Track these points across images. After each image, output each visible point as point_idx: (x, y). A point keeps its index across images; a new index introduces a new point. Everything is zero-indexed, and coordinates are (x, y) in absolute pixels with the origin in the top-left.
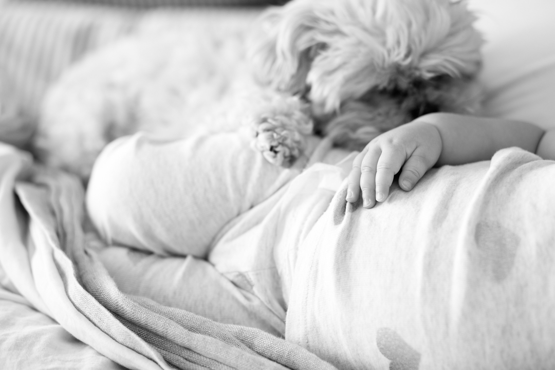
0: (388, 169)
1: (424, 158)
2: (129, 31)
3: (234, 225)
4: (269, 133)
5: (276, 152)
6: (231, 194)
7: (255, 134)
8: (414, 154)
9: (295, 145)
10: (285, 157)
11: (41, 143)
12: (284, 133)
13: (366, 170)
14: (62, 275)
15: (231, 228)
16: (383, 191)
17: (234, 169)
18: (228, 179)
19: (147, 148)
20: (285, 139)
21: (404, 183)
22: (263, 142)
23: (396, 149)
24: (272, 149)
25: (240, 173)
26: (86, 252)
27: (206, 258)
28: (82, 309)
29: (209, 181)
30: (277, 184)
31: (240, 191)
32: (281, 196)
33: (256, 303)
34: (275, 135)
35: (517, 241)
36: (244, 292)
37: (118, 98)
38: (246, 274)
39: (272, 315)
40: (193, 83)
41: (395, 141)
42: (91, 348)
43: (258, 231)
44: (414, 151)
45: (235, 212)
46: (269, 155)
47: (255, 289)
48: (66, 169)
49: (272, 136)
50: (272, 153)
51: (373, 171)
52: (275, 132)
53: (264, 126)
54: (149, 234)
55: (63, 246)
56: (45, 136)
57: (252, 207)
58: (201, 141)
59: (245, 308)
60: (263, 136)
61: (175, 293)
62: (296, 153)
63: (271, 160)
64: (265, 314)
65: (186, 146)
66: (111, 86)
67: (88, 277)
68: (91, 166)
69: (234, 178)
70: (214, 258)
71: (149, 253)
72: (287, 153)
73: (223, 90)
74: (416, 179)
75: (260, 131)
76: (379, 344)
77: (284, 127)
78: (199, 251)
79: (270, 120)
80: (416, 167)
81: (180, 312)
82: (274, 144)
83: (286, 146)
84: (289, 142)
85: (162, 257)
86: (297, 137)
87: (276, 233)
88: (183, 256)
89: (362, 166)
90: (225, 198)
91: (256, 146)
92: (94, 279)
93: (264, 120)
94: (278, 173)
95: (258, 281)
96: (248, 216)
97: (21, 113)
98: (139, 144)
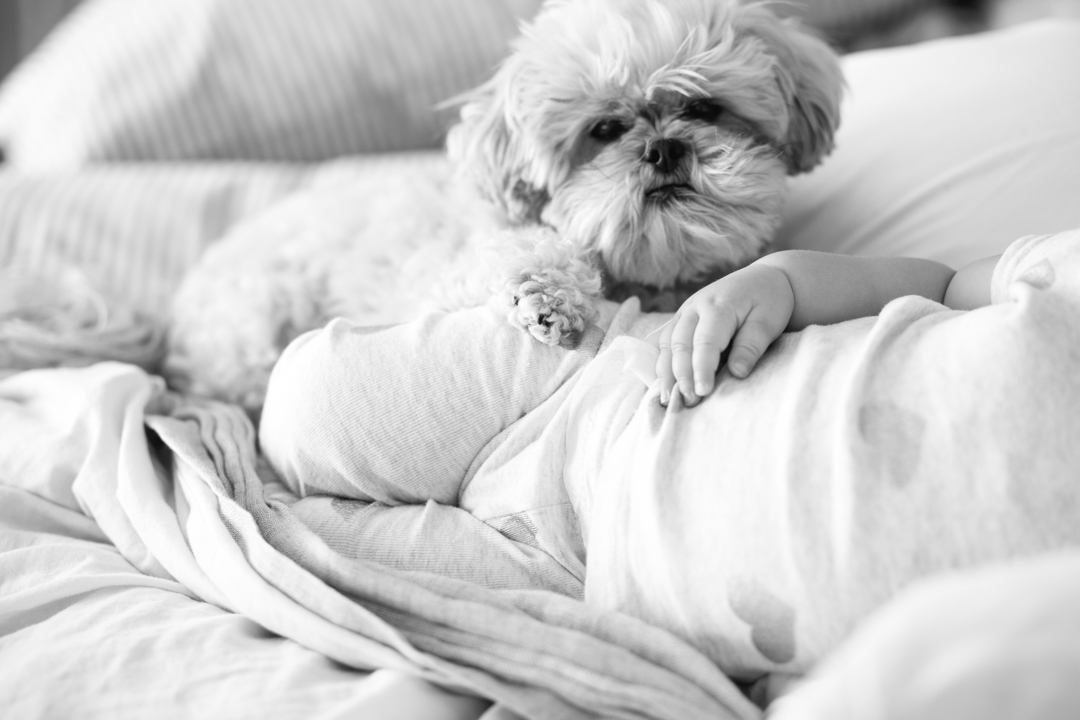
0: (709, 344)
1: (764, 325)
2: (293, 188)
3: (499, 444)
4: (536, 295)
5: (548, 325)
6: (488, 396)
7: (513, 301)
8: (749, 319)
9: (576, 312)
10: (563, 332)
11: (174, 361)
12: (557, 293)
13: (677, 349)
14: (237, 537)
15: (492, 450)
16: (705, 380)
17: (489, 357)
18: (482, 374)
19: (349, 338)
20: (561, 303)
21: (737, 366)
22: (528, 310)
23: (721, 314)
24: (541, 320)
25: (499, 363)
26: (269, 506)
27: (456, 502)
28: (274, 580)
29: (452, 379)
30: (560, 374)
31: (502, 391)
32: (567, 393)
33: (541, 558)
34: (544, 297)
35: (921, 425)
36: (521, 545)
37: (293, 283)
38: (522, 515)
39: (568, 575)
40: (410, 244)
41: (719, 300)
42: (293, 641)
43: (536, 449)
44: (748, 314)
45: (498, 425)
46: (537, 330)
47: (539, 537)
48: (220, 396)
49: (541, 300)
50: (542, 328)
51: (689, 349)
52: (544, 293)
53: (527, 285)
54: (365, 472)
55: (232, 491)
56: (182, 351)
57: (523, 415)
58: (432, 323)
59: (523, 569)
60: (525, 302)
61: (413, 555)
62: (579, 324)
63: (542, 338)
64: (557, 575)
65: (410, 332)
66: (281, 266)
67: (279, 536)
68: (261, 390)
69: (491, 370)
70: (468, 500)
71: (368, 501)
72: (566, 326)
73: (460, 244)
74: (754, 359)
75: (521, 295)
76: (731, 603)
77: (556, 284)
78: (446, 493)
79: (534, 277)
80: (754, 340)
81: (425, 576)
82: (545, 311)
83: (564, 313)
84: (566, 307)
85: (387, 506)
86: (579, 298)
87: (565, 448)
88: (421, 503)
89: (672, 343)
90: (479, 403)
91: (516, 320)
92: (288, 537)
93: (526, 278)
94: (559, 357)
95: (544, 523)
96: (519, 428)
97: (139, 319)
98: (337, 334)
